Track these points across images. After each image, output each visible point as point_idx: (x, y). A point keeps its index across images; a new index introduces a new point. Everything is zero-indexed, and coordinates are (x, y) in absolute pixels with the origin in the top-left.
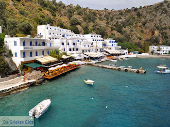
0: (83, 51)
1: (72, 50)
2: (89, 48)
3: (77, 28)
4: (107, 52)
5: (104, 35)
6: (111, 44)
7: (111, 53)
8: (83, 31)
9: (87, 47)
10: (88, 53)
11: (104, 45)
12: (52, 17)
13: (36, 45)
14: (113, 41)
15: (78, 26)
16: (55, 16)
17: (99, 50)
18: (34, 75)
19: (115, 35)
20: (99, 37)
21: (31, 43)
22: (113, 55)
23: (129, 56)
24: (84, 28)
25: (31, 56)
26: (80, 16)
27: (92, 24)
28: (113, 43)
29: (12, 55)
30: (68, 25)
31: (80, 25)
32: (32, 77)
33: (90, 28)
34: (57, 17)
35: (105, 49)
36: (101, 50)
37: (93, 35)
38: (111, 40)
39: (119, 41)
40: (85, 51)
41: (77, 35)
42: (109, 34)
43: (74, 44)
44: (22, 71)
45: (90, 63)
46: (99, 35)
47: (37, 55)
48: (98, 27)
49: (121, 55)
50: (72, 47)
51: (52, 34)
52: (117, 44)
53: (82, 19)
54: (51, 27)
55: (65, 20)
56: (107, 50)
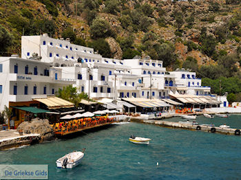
0: (122, 95)
2: (134, 88)
3: (107, 44)
4: (175, 99)
5: (169, 62)
6: (186, 81)
7: (184, 101)
9: (129, 85)
11: (170, 82)
12: (50, 18)
14: (191, 74)
15: (109, 40)
16: (57, 15)
17: (157, 94)
18: (37, 125)
19: (196, 61)
20: (158, 66)
22: (189, 105)
23: (231, 110)
24: (122, 45)
26: (112, 17)
28: (191, 81)
30: (87, 36)
31: (114, 36)
32: (32, 130)
33: (137, 43)
34: (61, 17)
35: (171, 93)
36: (163, 95)
37: (144, 62)
38: (186, 73)
39: (205, 75)
40: (125, 94)
41: (107, 59)
42: (182, 59)
43: (103, 78)
45: (138, 118)
46: (157, 62)
48: (155, 42)
49: (208, 106)
50: (99, 83)
52: (200, 81)
53: (117, 24)
54: (53, 40)
55: (78, 24)
56: (177, 95)
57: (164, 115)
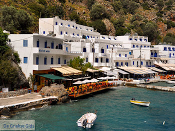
0: (117, 65)
1: (99, 60)
2: (126, 59)
3: (104, 24)
4: (159, 67)
5: (153, 38)
6: (167, 53)
7: (167, 69)
8: (114, 30)
9: (123, 56)
10: (125, 67)
11: (154, 54)
13: (52, 48)
14: (172, 47)
15: (105, 21)
17: (144, 63)
18: (55, 89)
20: (144, 41)
21: (46, 43)
24: (115, 25)
25: (45, 63)
27: (131, 16)
28: (172, 52)
29: (19, 61)
30: (88, 18)
31: (108, 18)
32: (52, 93)
33: (127, 23)
35: (156, 63)
36: (149, 64)
37: (133, 37)
38: (168, 46)
40: (120, 64)
41: (104, 36)
42: (162, 35)
43: (102, 51)
44: (34, 85)
45: (131, 82)
46: (143, 38)
47: (52, 63)
50: (100, 55)
51: (64, 33)
55: (81, 9)
56: (160, 64)
57: (151, 80)
